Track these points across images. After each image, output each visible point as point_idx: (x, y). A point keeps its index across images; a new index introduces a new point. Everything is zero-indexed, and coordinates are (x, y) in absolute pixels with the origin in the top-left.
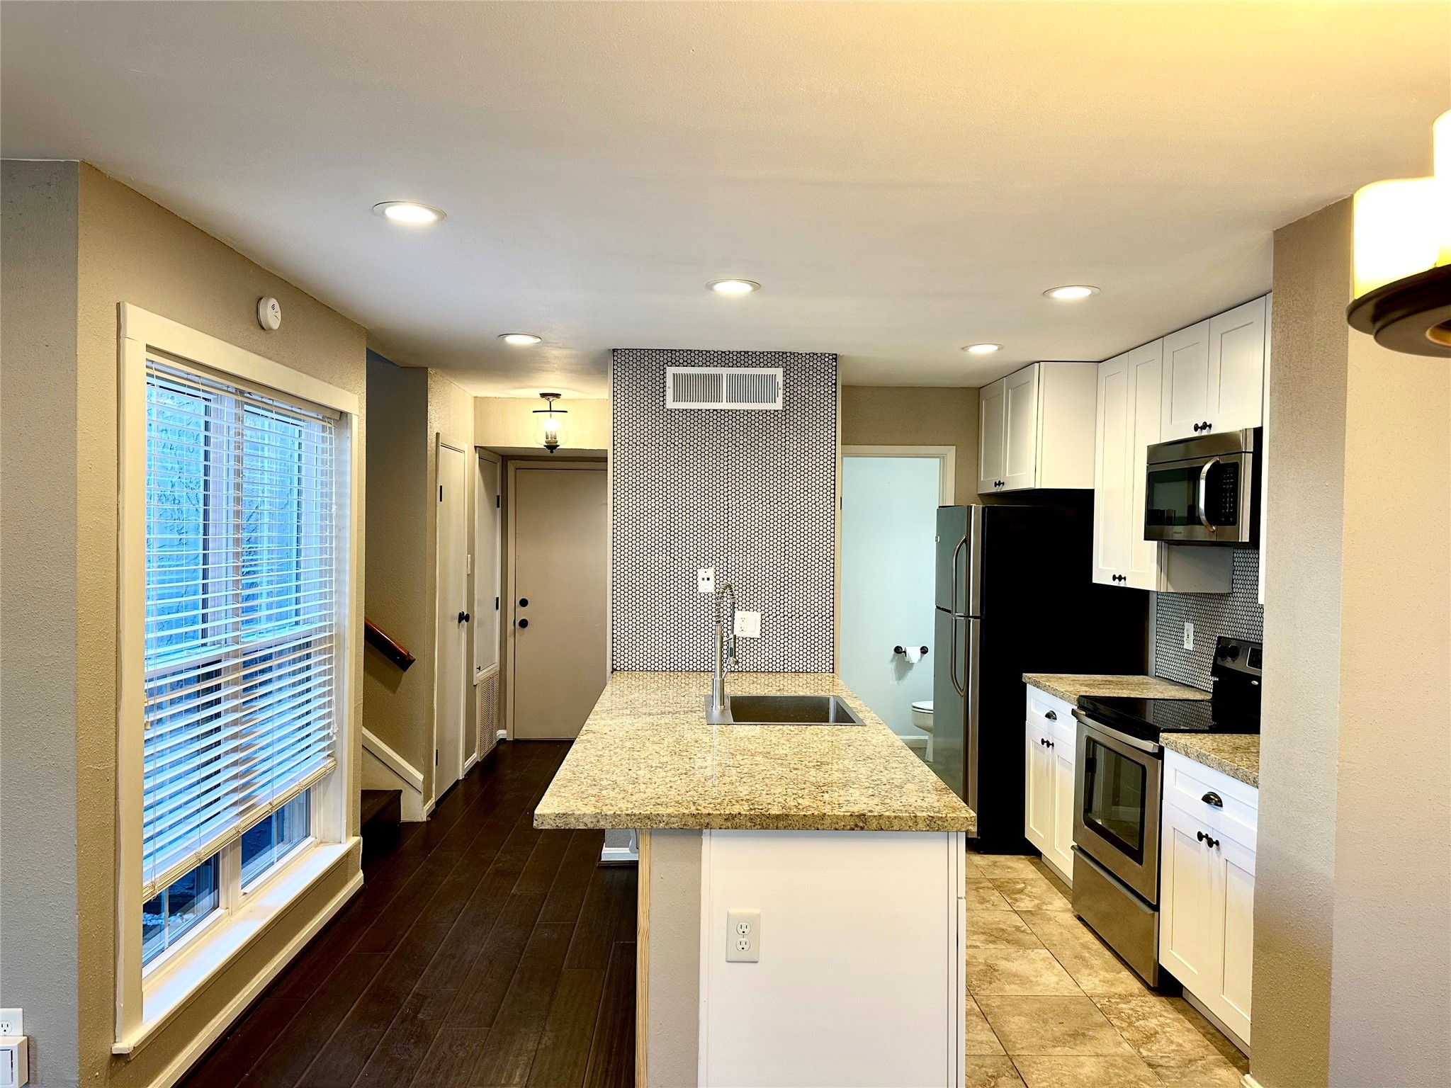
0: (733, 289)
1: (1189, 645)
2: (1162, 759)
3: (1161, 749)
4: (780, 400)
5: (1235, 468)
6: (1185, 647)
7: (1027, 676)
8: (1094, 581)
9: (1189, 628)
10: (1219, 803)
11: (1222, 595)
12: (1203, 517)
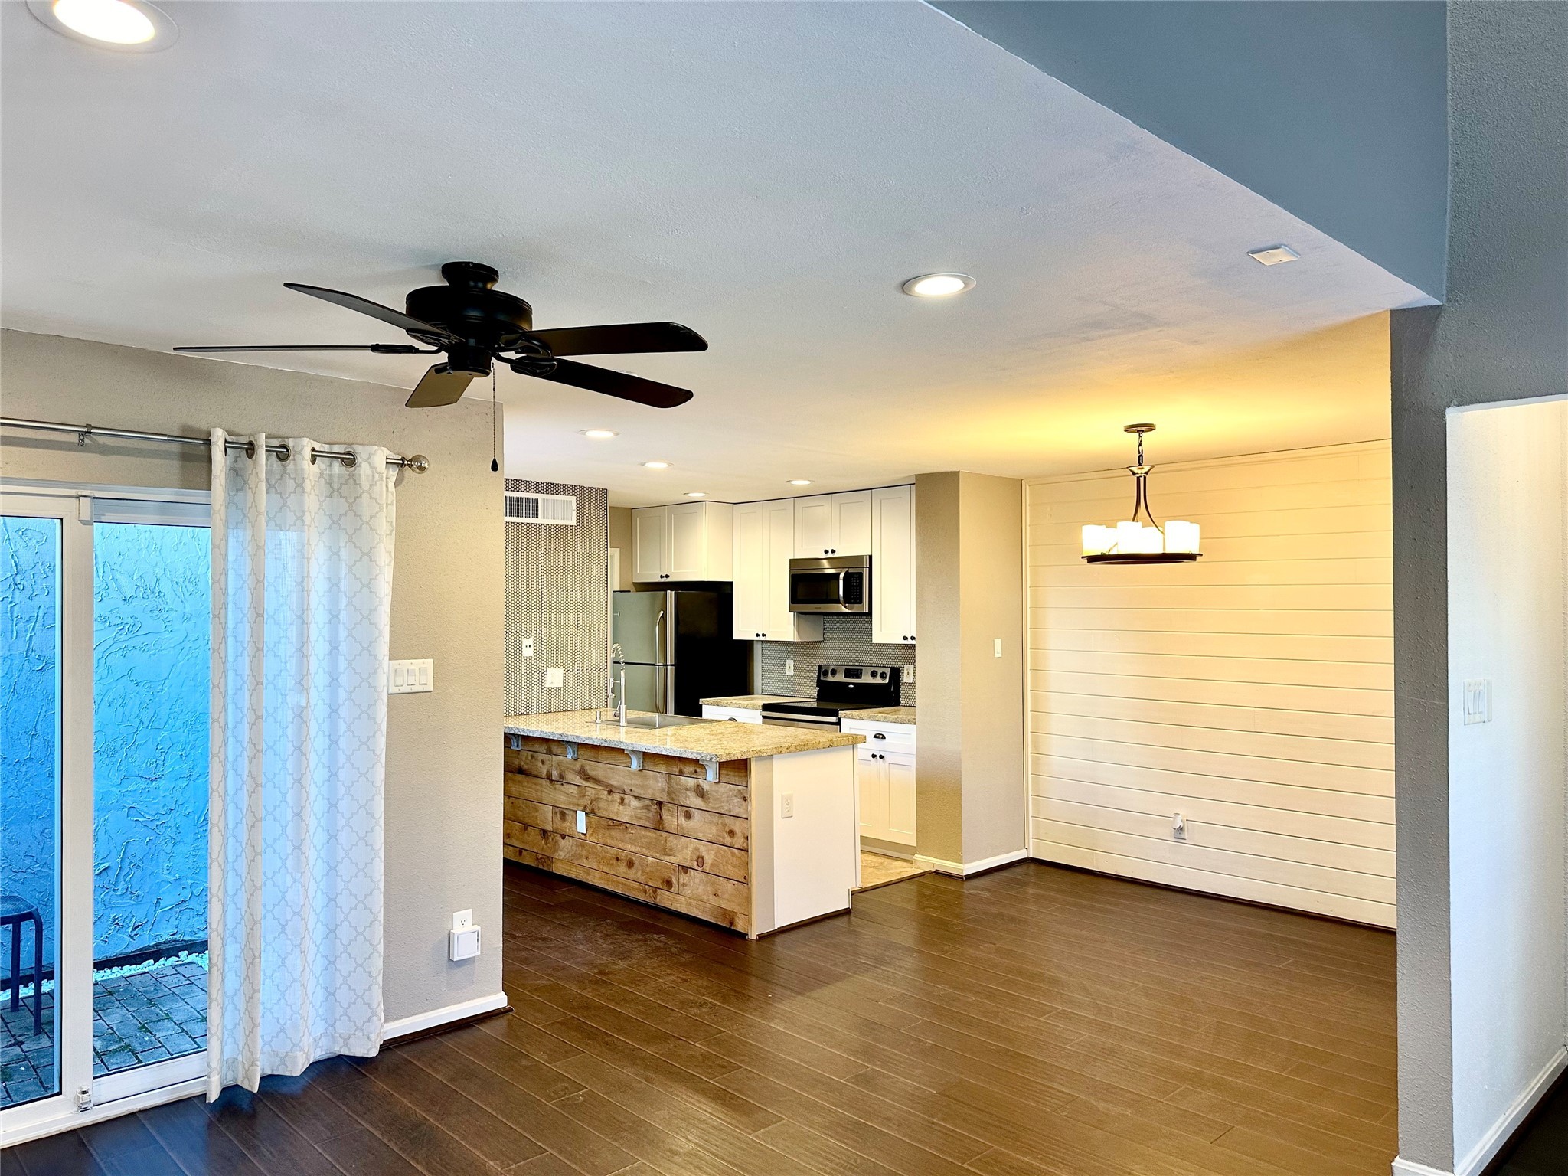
0: (657, 466)
1: (790, 672)
2: (840, 725)
3: (839, 719)
4: (574, 518)
5: (861, 575)
6: (787, 674)
7: (702, 701)
8: (734, 638)
9: (790, 663)
10: (884, 737)
11: (816, 642)
12: (842, 599)
